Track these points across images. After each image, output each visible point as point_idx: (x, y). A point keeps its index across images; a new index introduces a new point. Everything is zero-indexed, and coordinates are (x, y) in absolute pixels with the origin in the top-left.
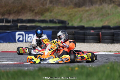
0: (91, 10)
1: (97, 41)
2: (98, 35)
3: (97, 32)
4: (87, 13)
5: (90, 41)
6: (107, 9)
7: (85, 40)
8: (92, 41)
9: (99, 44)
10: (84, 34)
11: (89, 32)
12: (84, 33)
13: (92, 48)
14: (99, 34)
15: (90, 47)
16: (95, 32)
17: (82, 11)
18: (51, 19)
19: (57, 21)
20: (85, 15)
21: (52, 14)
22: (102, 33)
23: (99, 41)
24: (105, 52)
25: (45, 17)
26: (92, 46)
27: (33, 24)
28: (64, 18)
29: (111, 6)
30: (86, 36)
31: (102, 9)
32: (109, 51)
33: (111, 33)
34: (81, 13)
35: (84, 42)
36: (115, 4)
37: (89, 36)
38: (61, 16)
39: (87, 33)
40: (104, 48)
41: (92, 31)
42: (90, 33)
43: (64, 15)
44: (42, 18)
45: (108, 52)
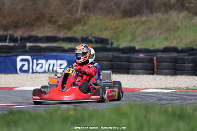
0: (149, 21)
1: (150, 71)
2: (151, 61)
3: (149, 57)
4: (144, 27)
5: (137, 71)
6: (176, 20)
7: (129, 69)
8: (141, 71)
9: (152, 76)
10: (128, 60)
11: (137, 56)
12: (128, 57)
13: (138, 82)
14: (153, 59)
15: (135, 81)
16: (147, 57)
17: (136, 23)
18: (85, 36)
19: (93, 39)
20: (140, 29)
21: (86, 27)
22: (157, 58)
23: (152, 72)
24: (157, 89)
25: (75, 32)
26: (139, 80)
27: (55, 45)
28: (105, 35)
29: (182, 15)
30: (131, 63)
31: (167, 20)
32: (164, 87)
33: (173, 58)
34: (134, 26)
35: (128, 73)
36: (189, 12)
37: (136, 62)
38: (100, 31)
39: (132, 58)
40: (158, 82)
41: (141, 55)
42: (139, 58)
43: (106, 29)
44: (70, 35)
45: (163, 89)
